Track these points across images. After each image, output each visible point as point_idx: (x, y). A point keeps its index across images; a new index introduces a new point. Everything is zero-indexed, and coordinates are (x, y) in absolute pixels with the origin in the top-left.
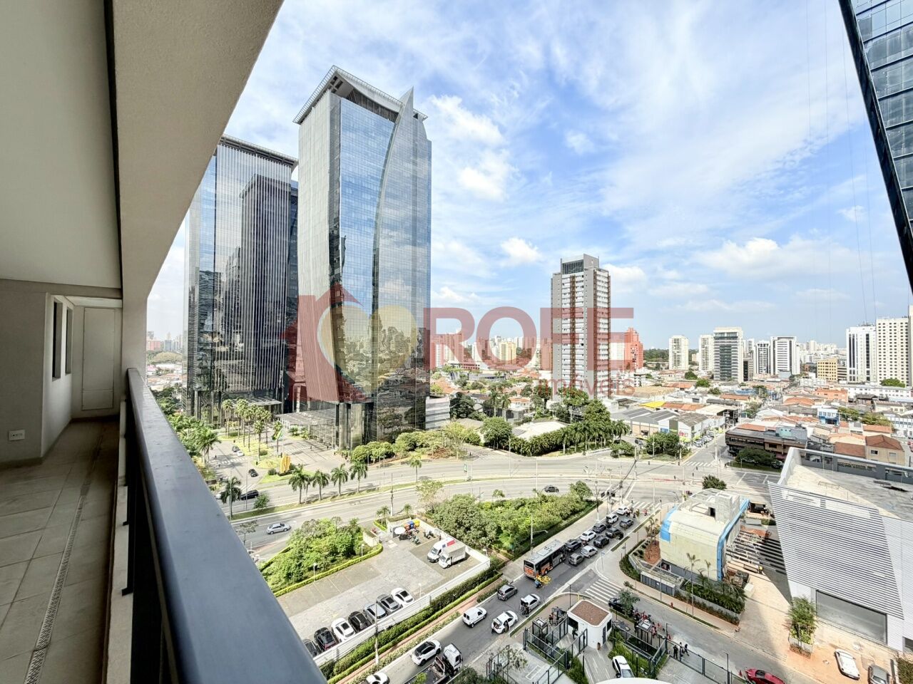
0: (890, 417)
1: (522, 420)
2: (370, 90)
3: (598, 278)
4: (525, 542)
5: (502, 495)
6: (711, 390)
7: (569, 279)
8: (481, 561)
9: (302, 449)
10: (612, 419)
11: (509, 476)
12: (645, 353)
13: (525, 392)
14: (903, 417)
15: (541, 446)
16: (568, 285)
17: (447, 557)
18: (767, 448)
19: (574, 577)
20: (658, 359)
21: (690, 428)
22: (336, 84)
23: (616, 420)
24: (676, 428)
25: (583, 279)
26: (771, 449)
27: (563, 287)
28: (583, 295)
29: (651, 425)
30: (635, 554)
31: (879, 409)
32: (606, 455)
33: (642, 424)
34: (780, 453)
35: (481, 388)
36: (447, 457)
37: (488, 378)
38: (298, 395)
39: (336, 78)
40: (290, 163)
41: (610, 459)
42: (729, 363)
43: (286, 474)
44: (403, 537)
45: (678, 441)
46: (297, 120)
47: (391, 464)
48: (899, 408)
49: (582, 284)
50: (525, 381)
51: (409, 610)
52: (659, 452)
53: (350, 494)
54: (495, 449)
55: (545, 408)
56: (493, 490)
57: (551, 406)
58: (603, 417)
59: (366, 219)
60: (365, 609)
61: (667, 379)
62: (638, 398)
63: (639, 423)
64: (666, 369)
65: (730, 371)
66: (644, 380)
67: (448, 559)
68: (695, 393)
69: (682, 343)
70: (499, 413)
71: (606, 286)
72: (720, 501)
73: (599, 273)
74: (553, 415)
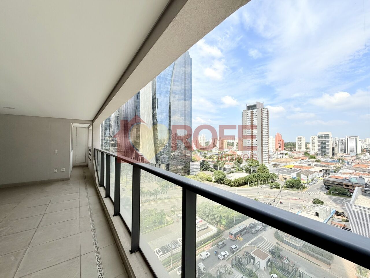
1: (230, 172)
3: (263, 112)
4: (232, 223)
6: (317, 160)
7: (250, 113)
8: (213, 230)
9: (142, 181)
10: (270, 172)
12: (285, 144)
13: (231, 160)
15: (239, 183)
16: (250, 115)
17: (199, 227)
18: (344, 187)
19: (253, 239)
20: (291, 146)
21: (306, 177)
23: (272, 173)
24: (300, 177)
25: (256, 112)
26: (346, 187)
27: (248, 116)
28: (256, 119)
29: (288, 175)
32: (268, 187)
34: (351, 189)
35: (213, 158)
37: (216, 154)
41: (269, 190)
42: (325, 148)
45: (301, 183)
47: (177, 189)
49: (256, 114)
50: (231, 155)
52: (292, 187)
53: (160, 200)
54: (219, 184)
55: (240, 167)
57: (243, 166)
58: (266, 171)
59: (166, 91)
60: (167, 245)
61: (295, 155)
62: (282, 163)
63: (282, 174)
64: (294, 151)
65: (326, 152)
66: (284, 156)
67: (200, 228)
68: (309, 162)
69: (302, 139)
70: (220, 169)
71: (267, 115)
72: (321, 209)
73: (263, 109)
74: (244, 170)
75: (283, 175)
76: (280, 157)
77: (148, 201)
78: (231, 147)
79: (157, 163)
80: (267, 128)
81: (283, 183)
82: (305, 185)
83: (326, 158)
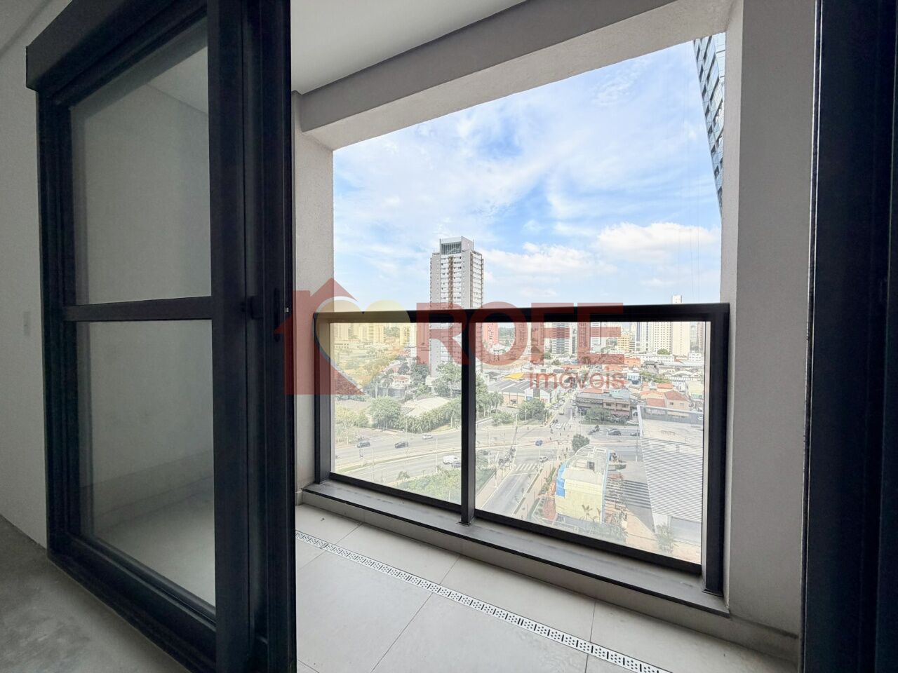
0: (667, 376)
1: (404, 398)
3: (474, 260)
5: (408, 477)
6: (554, 362)
7: (447, 260)
10: (490, 392)
11: (405, 455)
13: (403, 370)
14: (675, 376)
15: (432, 422)
16: (447, 265)
18: (605, 406)
21: (549, 395)
23: (493, 392)
24: (539, 396)
25: (460, 260)
26: (607, 407)
27: (442, 267)
28: (460, 275)
29: (519, 394)
30: (536, 513)
31: (661, 371)
32: (487, 424)
33: (511, 394)
34: (613, 410)
35: (356, 367)
37: (359, 357)
41: (491, 428)
45: (544, 407)
48: (672, 370)
49: (460, 265)
50: (397, 359)
52: (530, 417)
54: (385, 430)
55: (424, 384)
57: (433, 382)
58: (482, 390)
62: (501, 371)
63: (509, 393)
70: (380, 392)
71: (480, 268)
72: (598, 455)
73: (474, 255)
74: (433, 391)
78: (392, 339)
81: (514, 412)
82: (550, 411)
83: (564, 356)
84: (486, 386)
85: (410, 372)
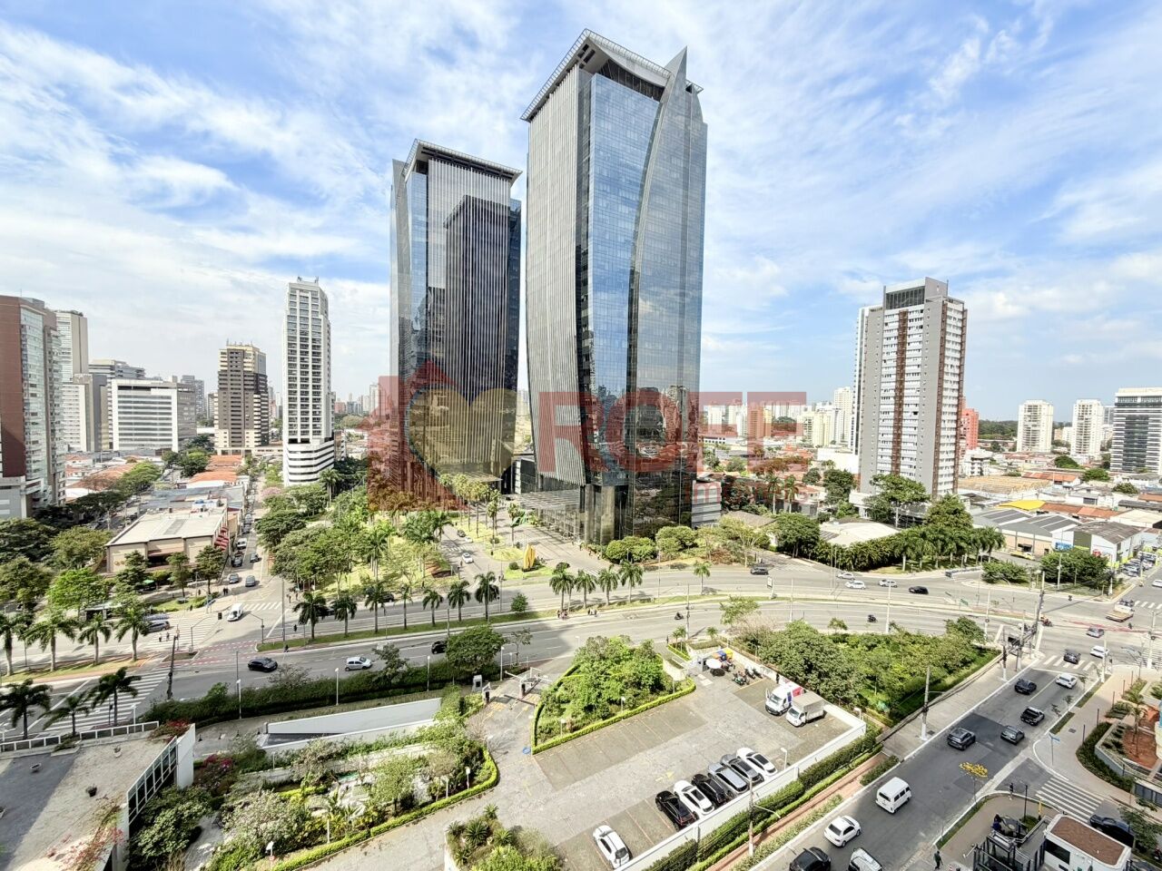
1: (815, 517)
2: (629, 59)
3: (949, 313)
4: (908, 702)
5: (845, 628)
6: (1118, 487)
7: (897, 317)
8: (851, 726)
9: (538, 538)
12: (981, 424)
13: (811, 478)
15: (870, 558)
16: (895, 325)
17: (800, 712)
19: (1005, 768)
20: (993, 435)
21: (1115, 546)
22: (585, 56)
23: (981, 527)
25: (922, 315)
27: (886, 328)
28: (921, 339)
29: (1037, 537)
30: (1106, 746)
32: (975, 577)
33: (1019, 534)
35: (741, 469)
36: (729, 563)
37: (743, 456)
38: (518, 471)
39: (586, 47)
40: (508, 176)
42: (1143, 443)
43: (531, 570)
44: (718, 673)
45: (1104, 567)
46: (527, 115)
47: (657, 568)
49: (920, 323)
50: (797, 463)
51: (774, 784)
52: (1065, 579)
53: (620, 604)
54: (795, 557)
55: (847, 501)
56: (831, 618)
57: (863, 500)
58: (961, 521)
59: (623, 241)
60: (714, 773)
61: (1024, 467)
62: (993, 494)
63: (1014, 533)
64: (1010, 450)
65: (1144, 456)
66: (987, 468)
67: (802, 715)
68: (1089, 490)
69: (1043, 411)
70: (780, 504)
71: (960, 324)
73: (950, 305)
74: (862, 513)
75: (1016, 537)
76: (972, 473)
77: (580, 608)
79: (588, 481)
80: (957, 371)
81: (1030, 564)
82: (1118, 577)
83: (1146, 479)
84: (969, 516)
85: (821, 482)
